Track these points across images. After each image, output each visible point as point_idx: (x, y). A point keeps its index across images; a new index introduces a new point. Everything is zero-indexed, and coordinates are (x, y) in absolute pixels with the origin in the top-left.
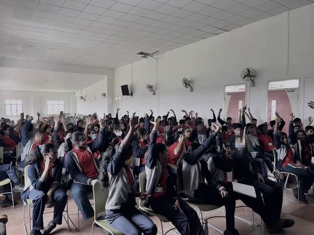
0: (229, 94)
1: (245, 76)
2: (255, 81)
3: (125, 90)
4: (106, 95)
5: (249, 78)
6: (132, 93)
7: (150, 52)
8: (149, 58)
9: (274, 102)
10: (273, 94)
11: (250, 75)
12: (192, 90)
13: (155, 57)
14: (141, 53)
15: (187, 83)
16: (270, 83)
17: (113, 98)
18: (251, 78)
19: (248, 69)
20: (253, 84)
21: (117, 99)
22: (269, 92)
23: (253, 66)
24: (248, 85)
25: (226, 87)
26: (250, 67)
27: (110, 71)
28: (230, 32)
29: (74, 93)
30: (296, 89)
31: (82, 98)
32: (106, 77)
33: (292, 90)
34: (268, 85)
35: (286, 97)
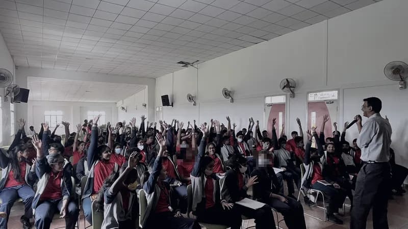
0: (269, 105)
1: (284, 87)
2: (295, 93)
3: (166, 101)
4: (147, 106)
5: (288, 89)
6: (172, 104)
7: (191, 62)
8: (190, 67)
9: (314, 114)
10: (312, 106)
11: (289, 87)
12: (232, 101)
13: (196, 66)
14: (182, 63)
15: (227, 94)
16: (309, 94)
17: (154, 108)
18: (291, 88)
19: (287, 80)
20: (293, 95)
21: (158, 109)
22: (308, 103)
23: (293, 76)
24: (289, 96)
25: (267, 98)
26: (289, 77)
27: (152, 81)
28: (269, 41)
29: (116, 103)
30: (335, 100)
31: (123, 108)
32: (147, 86)
33: (332, 102)
34: (307, 97)
35: (325, 109)
